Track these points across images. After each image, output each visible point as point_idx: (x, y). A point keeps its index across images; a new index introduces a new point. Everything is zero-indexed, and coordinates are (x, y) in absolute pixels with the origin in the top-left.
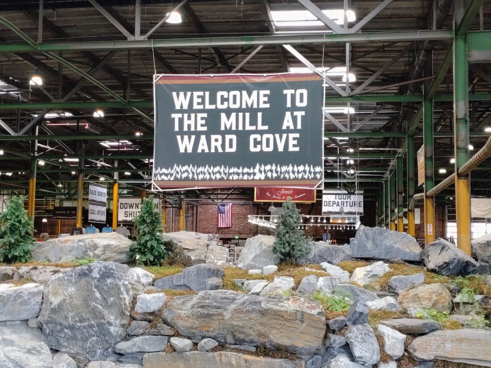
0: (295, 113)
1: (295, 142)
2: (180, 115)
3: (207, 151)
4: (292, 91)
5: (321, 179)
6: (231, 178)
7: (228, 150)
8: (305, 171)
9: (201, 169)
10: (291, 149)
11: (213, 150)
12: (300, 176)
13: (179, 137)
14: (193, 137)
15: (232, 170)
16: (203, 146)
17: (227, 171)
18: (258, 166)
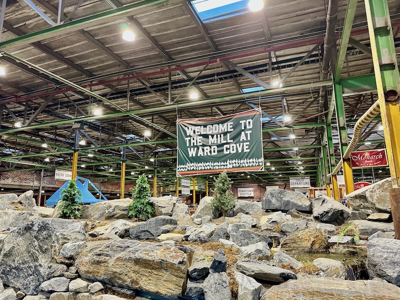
0: (247, 132)
1: (247, 147)
2: (189, 138)
3: (202, 155)
4: (245, 121)
5: (262, 165)
6: (215, 168)
7: (213, 154)
8: (253, 162)
9: (200, 164)
10: (245, 151)
11: (205, 155)
12: (251, 164)
13: (189, 149)
14: (196, 148)
15: (215, 164)
16: (200, 153)
17: (212, 165)
18: (228, 161)
